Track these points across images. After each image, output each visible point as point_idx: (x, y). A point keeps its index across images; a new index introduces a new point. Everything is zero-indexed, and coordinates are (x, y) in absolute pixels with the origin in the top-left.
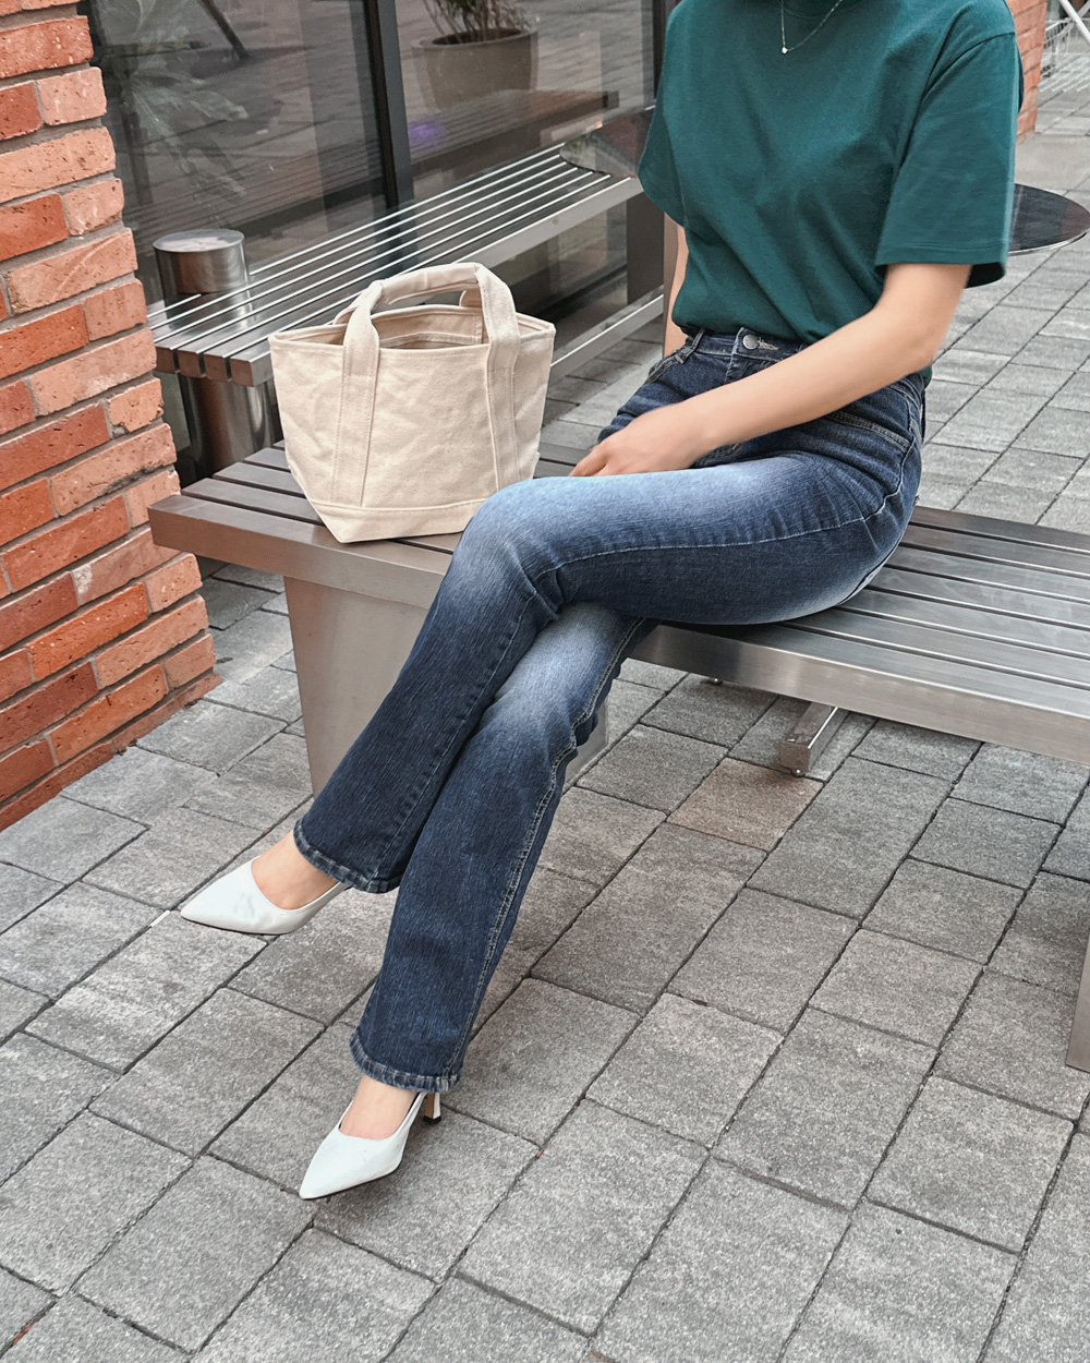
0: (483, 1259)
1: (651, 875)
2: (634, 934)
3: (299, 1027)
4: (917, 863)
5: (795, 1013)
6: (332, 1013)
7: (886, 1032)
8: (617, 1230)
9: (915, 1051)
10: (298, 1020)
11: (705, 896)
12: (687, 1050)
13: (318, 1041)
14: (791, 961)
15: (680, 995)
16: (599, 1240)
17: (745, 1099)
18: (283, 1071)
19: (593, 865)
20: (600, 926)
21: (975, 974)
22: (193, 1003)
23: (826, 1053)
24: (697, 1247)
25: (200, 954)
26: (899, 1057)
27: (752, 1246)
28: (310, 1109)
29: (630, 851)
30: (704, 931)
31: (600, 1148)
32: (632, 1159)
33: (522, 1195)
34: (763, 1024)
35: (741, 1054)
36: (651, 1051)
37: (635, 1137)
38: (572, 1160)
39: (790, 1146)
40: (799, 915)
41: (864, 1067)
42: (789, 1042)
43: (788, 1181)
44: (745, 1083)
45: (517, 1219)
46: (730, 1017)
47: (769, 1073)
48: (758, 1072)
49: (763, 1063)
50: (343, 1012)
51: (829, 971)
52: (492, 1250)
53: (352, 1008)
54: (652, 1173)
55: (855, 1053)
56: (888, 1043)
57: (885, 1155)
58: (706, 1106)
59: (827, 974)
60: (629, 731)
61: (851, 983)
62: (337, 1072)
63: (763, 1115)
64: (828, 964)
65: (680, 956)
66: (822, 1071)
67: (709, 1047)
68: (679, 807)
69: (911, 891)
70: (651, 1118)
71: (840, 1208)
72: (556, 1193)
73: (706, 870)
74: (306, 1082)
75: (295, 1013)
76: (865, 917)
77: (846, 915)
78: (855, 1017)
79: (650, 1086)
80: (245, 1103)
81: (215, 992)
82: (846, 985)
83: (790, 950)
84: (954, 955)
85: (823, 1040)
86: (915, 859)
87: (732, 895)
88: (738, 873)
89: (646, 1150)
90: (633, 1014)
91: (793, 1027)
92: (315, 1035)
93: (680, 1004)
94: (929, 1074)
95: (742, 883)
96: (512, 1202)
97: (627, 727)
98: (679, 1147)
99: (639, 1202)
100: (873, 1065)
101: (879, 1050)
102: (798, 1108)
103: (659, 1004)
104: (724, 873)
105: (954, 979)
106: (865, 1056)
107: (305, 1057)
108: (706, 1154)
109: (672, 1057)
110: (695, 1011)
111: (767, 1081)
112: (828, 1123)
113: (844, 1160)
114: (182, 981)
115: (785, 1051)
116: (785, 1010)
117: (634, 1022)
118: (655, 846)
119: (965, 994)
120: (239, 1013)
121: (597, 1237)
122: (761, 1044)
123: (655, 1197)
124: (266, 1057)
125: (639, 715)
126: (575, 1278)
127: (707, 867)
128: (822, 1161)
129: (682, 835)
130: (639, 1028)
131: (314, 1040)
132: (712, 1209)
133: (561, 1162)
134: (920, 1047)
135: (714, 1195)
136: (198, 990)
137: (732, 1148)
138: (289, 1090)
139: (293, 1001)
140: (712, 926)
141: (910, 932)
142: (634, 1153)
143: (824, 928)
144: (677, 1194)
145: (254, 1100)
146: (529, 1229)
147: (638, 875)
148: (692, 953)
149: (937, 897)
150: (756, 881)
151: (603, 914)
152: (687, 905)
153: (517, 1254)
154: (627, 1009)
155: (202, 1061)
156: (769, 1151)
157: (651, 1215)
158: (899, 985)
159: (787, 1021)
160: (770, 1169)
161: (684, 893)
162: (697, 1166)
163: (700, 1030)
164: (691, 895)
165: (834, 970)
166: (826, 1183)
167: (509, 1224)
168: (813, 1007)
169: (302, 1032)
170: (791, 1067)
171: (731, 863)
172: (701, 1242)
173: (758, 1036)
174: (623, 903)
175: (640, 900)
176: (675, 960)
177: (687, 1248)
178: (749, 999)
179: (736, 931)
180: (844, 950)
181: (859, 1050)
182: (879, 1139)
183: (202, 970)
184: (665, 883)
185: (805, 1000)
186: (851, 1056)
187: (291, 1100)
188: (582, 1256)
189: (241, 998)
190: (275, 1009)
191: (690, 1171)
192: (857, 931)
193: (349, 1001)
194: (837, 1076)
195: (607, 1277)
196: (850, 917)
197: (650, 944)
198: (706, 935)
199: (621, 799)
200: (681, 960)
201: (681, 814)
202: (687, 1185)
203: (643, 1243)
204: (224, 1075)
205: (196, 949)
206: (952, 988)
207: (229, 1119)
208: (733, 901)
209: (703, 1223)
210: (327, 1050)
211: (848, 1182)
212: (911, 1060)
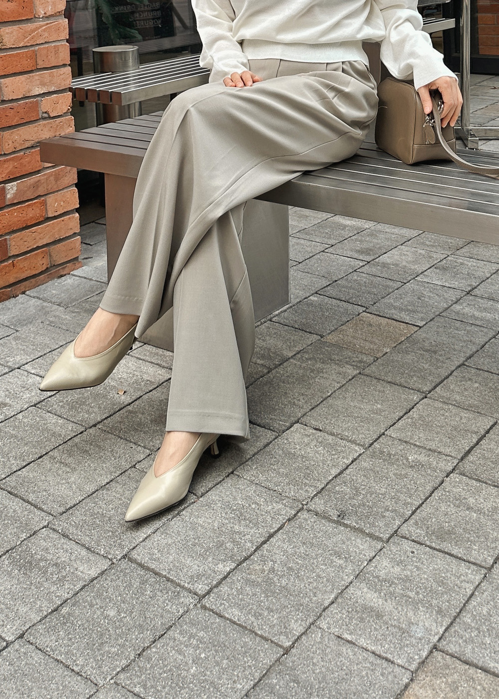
0: (145, 551)
1: (304, 365)
2: (286, 393)
3: (70, 428)
4: (468, 368)
5: (375, 437)
6: (92, 423)
7: (430, 450)
8: (234, 542)
9: (445, 460)
10: (71, 424)
11: (334, 377)
12: (303, 453)
13: (80, 435)
14: (378, 412)
15: (306, 425)
16: (221, 546)
17: (333, 479)
18: (54, 449)
19: (270, 358)
20: (266, 388)
21: (491, 424)
22: (13, 413)
23: (389, 458)
24: (282, 554)
25: (25, 390)
26: (435, 463)
27: (317, 555)
28: (64, 468)
29: (294, 353)
30: (329, 394)
31: (235, 499)
32: (253, 506)
33: (179, 520)
34: (353, 442)
35: (336, 456)
36: (281, 452)
37: (258, 495)
38: (216, 504)
39: (355, 505)
40: (388, 389)
41: (411, 467)
42: (368, 452)
43: (349, 522)
44: (334, 472)
45: (172, 532)
46: (334, 437)
47: (351, 467)
48: (344, 466)
49: (348, 462)
50: (99, 423)
51: (402, 417)
52: (153, 547)
53: (105, 421)
54: (264, 513)
55: (407, 459)
56: (429, 455)
57: (413, 513)
58: (308, 482)
59: (399, 419)
60: (309, 297)
61: (414, 424)
62: (86, 451)
63: (342, 488)
64: (401, 414)
65: (311, 406)
66: (384, 467)
67: (317, 452)
68: (329, 334)
69: (461, 381)
70: (271, 486)
71: (378, 539)
72: (200, 521)
73: (338, 364)
74: (66, 455)
75: (71, 421)
76: (430, 392)
77: (418, 391)
78: (411, 441)
79: (275, 470)
80: (27, 463)
81: (28, 408)
82: (410, 425)
83: (379, 406)
84: (481, 414)
85: (389, 452)
86: (467, 366)
87: (350, 377)
88: (356, 366)
89: (263, 502)
90: (274, 433)
91: (372, 444)
92: (79, 432)
93: (305, 430)
94: (452, 472)
95: (358, 372)
96: (173, 523)
97: (308, 295)
98: (284, 502)
99: (252, 528)
100: (417, 466)
101: (422, 458)
102: (364, 486)
103: (292, 429)
104: (348, 366)
105: (478, 425)
106: (413, 461)
107: (69, 443)
108: (301, 506)
109: (293, 456)
110: (313, 434)
111: (348, 471)
112: (382, 494)
113: (387, 514)
114: (11, 402)
115: (364, 456)
116: (369, 436)
117: (274, 437)
118: (310, 351)
119: (483, 432)
120: (38, 419)
121: (220, 545)
122: (350, 452)
123: (262, 526)
124: (46, 441)
125: (317, 290)
126: (200, 565)
127: (339, 363)
128: (373, 514)
129: (328, 347)
130: (276, 440)
131: (77, 435)
132: (297, 534)
133: (208, 505)
134: (449, 458)
135: (300, 527)
136: (18, 408)
137: (318, 504)
138: (55, 458)
139: (71, 416)
140: (335, 391)
141: (456, 401)
142: (256, 503)
143: (403, 396)
144: (276, 526)
145: (33, 461)
146: (179, 538)
147: (295, 364)
148: (319, 404)
149: (477, 385)
150: (367, 371)
151: (270, 383)
152: (322, 381)
153: (168, 550)
154: (271, 430)
155: (9, 440)
156: (341, 507)
157: (258, 535)
158: (443, 427)
159: (367, 442)
160: (339, 516)
161: (321, 375)
162: (293, 512)
163: (314, 443)
164: (325, 375)
165: (404, 417)
166: (373, 525)
167: (167, 534)
168: (387, 435)
169: (71, 431)
170: (365, 464)
171: (354, 361)
172: (285, 552)
173: (349, 448)
174: (283, 378)
175: (294, 377)
176: (307, 407)
177: (275, 553)
178: (348, 429)
179: (348, 395)
180: (413, 408)
181: (410, 458)
182: (412, 504)
183: (24, 397)
184: (311, 369)
185: (382, 431)
186: (405, 461)
187: (54, 463)
188: (208, 553)
189: (41, 412)
190: (59, 418)
191: (288, 515)
192: (423, 399)
193: (104, 417)
194: (392, 470)
195: (220, 566)
196: (421, 392)
197: (294, 398)
198: (329, 396)
199: (296, 328)
200: (310, 408)
201: (330, 337)
202: (284, 521)
203: (248, 549)
204: (19, 449)
205: (24, 388)
206: (476, 430)
207: (15, 470)
208: (350, 380)
209: (289, 541)
210: (83, 441)
211: (386, 525)
212: (442, 465)
